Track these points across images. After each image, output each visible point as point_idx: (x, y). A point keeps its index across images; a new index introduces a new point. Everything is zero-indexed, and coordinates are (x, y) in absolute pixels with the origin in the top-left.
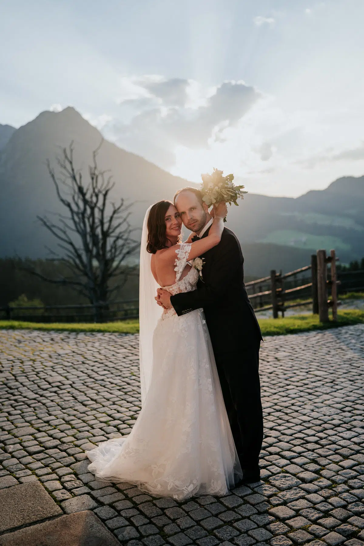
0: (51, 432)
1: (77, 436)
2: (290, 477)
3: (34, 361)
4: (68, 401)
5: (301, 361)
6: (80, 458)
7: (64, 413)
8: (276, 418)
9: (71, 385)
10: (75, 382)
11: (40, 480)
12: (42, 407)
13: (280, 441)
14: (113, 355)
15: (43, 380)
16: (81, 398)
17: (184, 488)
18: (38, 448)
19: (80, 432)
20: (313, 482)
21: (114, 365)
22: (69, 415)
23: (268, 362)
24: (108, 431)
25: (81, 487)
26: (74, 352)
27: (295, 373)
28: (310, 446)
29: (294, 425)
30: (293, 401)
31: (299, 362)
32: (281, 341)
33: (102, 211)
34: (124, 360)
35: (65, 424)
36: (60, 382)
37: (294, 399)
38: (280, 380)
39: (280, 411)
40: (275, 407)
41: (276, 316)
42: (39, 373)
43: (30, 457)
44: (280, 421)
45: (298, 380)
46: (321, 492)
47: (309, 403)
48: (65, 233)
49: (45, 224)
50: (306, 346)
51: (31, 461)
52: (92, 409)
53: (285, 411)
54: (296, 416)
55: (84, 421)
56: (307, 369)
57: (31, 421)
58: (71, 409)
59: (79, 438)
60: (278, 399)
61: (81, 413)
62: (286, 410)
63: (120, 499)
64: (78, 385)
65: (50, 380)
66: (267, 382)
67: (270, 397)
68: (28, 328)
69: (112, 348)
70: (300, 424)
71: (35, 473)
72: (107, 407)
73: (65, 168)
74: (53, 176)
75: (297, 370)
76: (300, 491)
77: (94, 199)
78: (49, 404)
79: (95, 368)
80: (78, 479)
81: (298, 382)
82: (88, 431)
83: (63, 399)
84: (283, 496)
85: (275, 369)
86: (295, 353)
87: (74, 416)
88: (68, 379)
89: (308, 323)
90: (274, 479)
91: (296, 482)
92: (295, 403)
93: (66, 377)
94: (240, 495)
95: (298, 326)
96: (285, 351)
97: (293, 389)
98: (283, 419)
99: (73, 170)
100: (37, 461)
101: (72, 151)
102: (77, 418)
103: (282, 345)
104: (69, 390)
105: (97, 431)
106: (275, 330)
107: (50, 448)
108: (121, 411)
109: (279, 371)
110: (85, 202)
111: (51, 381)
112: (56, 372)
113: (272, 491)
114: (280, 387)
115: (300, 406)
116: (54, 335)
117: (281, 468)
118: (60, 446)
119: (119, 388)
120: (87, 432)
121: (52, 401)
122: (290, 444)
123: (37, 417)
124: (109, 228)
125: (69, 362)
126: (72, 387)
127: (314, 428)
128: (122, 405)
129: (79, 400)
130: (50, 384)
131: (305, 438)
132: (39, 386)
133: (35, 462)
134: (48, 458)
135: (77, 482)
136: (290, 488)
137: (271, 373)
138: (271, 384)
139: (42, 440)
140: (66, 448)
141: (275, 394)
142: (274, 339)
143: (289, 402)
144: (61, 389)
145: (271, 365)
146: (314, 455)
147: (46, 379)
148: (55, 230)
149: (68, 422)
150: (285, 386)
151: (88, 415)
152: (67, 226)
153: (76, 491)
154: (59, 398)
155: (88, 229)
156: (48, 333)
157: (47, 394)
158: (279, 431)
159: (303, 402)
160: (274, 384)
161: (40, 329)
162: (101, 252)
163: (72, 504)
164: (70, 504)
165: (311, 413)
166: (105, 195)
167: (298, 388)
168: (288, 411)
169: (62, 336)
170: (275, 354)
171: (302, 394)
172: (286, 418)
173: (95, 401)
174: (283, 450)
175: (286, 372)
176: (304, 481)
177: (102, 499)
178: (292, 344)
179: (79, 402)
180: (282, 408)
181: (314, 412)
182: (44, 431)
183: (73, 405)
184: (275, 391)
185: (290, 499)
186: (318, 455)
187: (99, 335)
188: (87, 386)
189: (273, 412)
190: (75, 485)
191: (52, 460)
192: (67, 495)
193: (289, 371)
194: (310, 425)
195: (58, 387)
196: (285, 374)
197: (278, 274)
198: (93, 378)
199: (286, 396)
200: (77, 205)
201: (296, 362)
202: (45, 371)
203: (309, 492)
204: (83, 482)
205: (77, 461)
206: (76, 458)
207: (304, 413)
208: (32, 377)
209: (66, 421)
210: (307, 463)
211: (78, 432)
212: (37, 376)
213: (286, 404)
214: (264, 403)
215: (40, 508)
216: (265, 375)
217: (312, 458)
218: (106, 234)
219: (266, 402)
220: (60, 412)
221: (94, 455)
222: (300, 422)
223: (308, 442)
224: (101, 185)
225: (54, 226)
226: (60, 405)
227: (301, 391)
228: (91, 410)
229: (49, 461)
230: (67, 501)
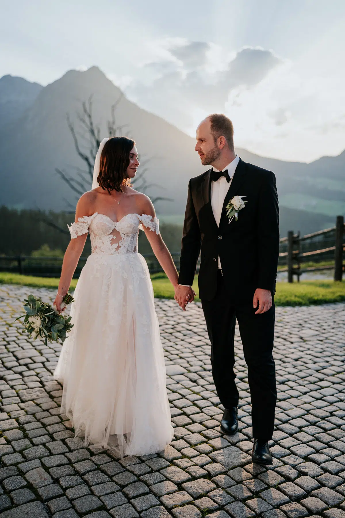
5: (332, 344)
9: (43, 363)
15: (11, 354)
23: (292, 343)
27: (327, 362)
30: (331, 408)
31: (330, 345)
32: (304, 315)
37: (331, 404)
38: (309, 371)
41: (291, 280)
42: (10, 343)
45: (334, 373)
48: (82, 186)
49: (63, 177)
50: (335, 322)
53: (323, 425)
56: (341, 356)
60: (309, 403)
66: (293, 374)
73: (84, 121)
74: (72, 130)
75: (330, 356)
81: (333, 375)
85: (301, 354)
86: (324, 331)
88: (42, 354)
89: (333, 293)
92: (335, 411)
95: (323, 296)
96: (310, 328)
97: (329, 387)
99: (91, 124)
101: (91, 104)
103: (306, 320)
104: (38, 371)
106: (297, 299)
109: (307, 358)
111: (20, 356)
112: (31, 343)
130: (18, 359)
137: (297, 360)
138: (298, 377)
141: (305, 393)
142: (296, 311)
143: (325, 409)
145: (295, 348)
147: (15, 353)
148: (72, 183)
150: (318, 382)
152: (84, 179)
160: (302, 378)
167: (335, 386)
168: (328, 426)
170: (299, 331)
175: (315, 360)
178: (318, 319)
180: (317, 419)
184: (305, 390)
189: (306, 426)
193: (320, 358)
195: (26, 365)
196: (315, 363)
197: (295, 235)
199: (321, 399)
201: (326, 345)
213: (322, 413)
216: (289, 363)
225: (72, 180)
227: (340, 392)
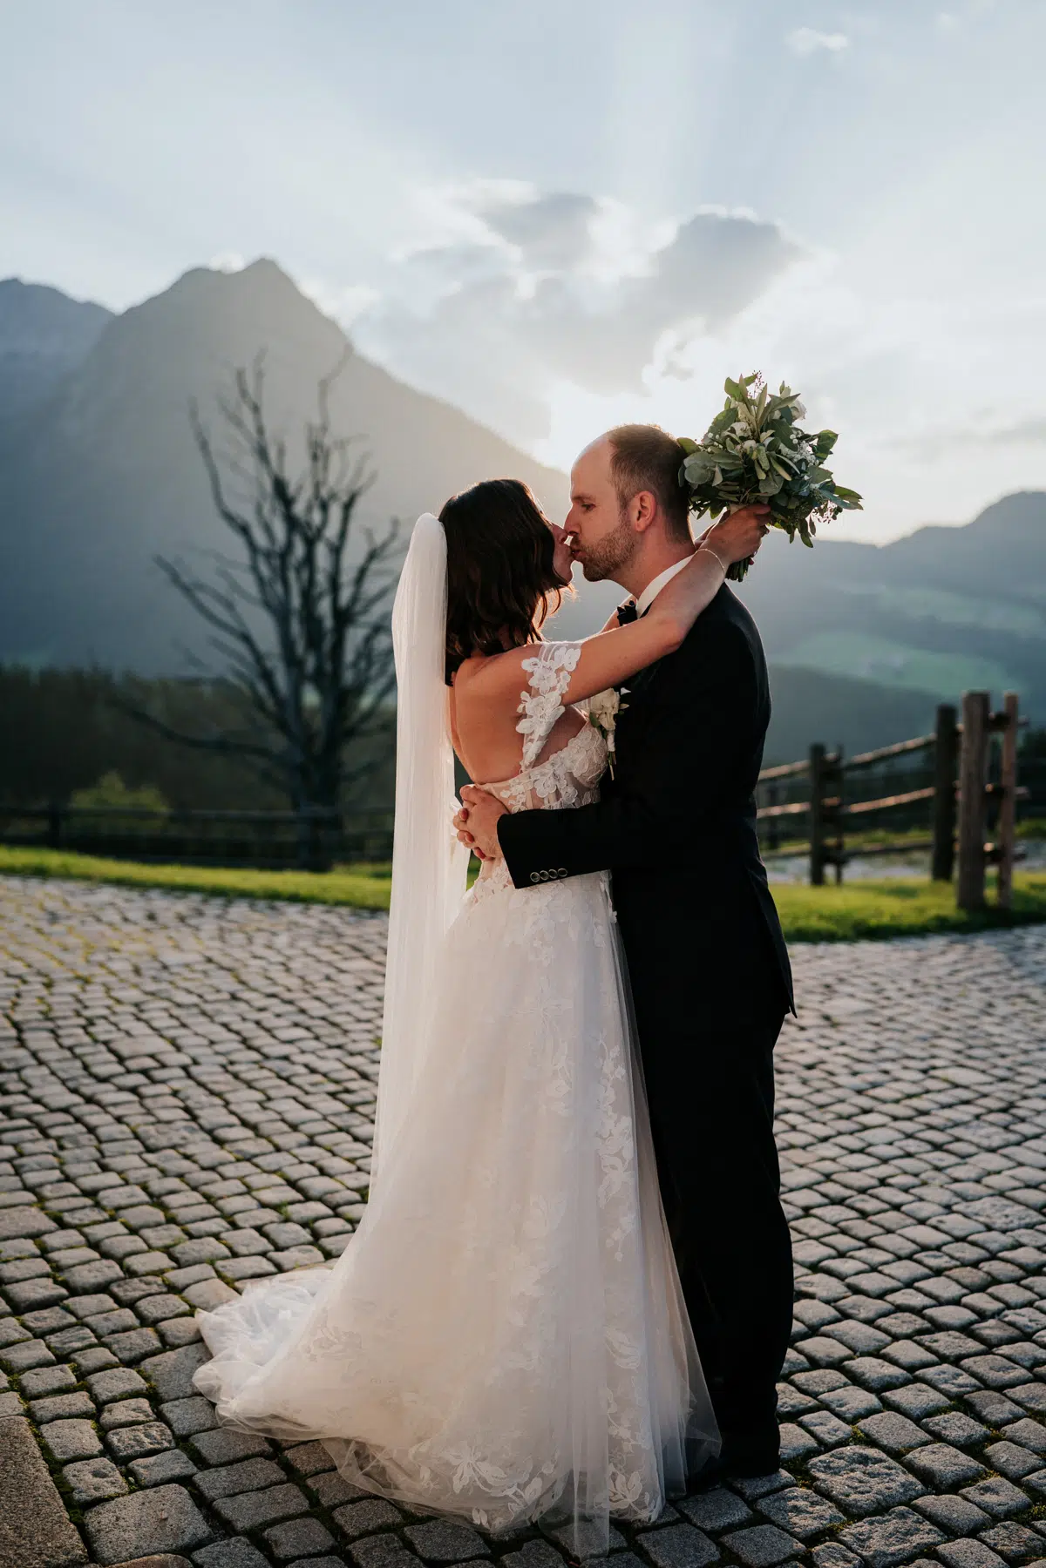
0: (98, 1232)
1: (177, 1250)
2: (881, 1461)
3: (86, 981)
4: (169, 1122)
5: (904, 1032)
6: (178, 1338)
7: (151, 1165)
8: (830, 1229)
9: (185, 1068)
10: (201, 1060)
11: (29, 1413)
12: (86, 1139)
13: (845, 1316)
14: (328, 978)
15: (102, 1048)
16: (213, 1114)
17: (510, 1493)
18: (47, 1289)
19: (191, 1236)
20: (964, 1491)
21: (325, 1012)
22: (164, 1173)
23: (802, 1029)
24: (282, 1240)
25: (166, 1449)
26: (209, 960)
27: (886, 1072)
28: (946, 1342)
29: (889, 1257)
30: (883, 1171)
31: (897, 1035)
32: (839, 963)
33: (336, 551)
34: (360, 996)
35: (147, 1203)
36: (152, 1056)
37: (885, 1161)
38: (838, 1093)
39: (840, 1202)
40: (823, 1188)
41: (817, 879)
43: (13, 1321)
44: (842, 1242)
45: (898, 1096)
46: (992, 1532)
47: (934, 1179)
48: (230, 606)
49: (175, 579)
50: (916, 981)
51: (16, 1336)
52: (239, 1156)
53: (859, 1205)
54: (893, 1227)
55: (209, 1199)
56: (923, 1059)
57: (41, 1185)
58: (171, 1152)
59: (183, 1258)
60: (834, 1160)
61: (203, 1169)
62: (863, 1200)
63: (291, 1511)
64: (209, 1071)
65: (124, 1047)
66: (800, 1098)
67: (809, 1149)
68: (86, 877)
69: (327, 956)
70: (910, 1257)
71: (19, 1383)
72: (288, 1151)
73: (239, 423)
74: (205, 447)
75: (893, 1060)
76: (917, 1522)
77: (316, 517)
78: (108, 1129)
79: (268, 1019)
80: (161, 1417)
81: (897, 1101)
82: (217, 1236)
83: (153, 1115)
84: (862, 1540)
85: (823, 1054)
86: (885, 1003)
87: (181, 1176)
88: (179, 1049)
89: (921, 910)
90: (828, 1468)
91: (903, 1485)
92: (891, 1177)
93: (173, 1042)
94: (709, 1527)
95: (893, 917)
96: (852, 996)
97: (883, 1126)
98: (853, 1233)
99: (260, 430)
100: (36, 1336)
101: (259, 375)
102: (188, 1184)
103: (844, 975)
104: (176, 1085)
105: (246, 1239)
106: (823, 925)
107: (86, 1291)
108: (332, 1172)
109: (836, 1063)
110: (292, 523)
111: (125, 1051)
112: (147, 1022)
113: (821, 1517)
114: (840, 1117)
115: (906, 1190)
116: (159, 902)
117: (848, 1423)
118: (119, 1286)
119: (332, 1087)
120: (212, 1240)
121: (119, 1120)
122: (878, 1328)
123: (63, 1172)
124: (355, 598)
125: (189, 992)
126: (189, 1076)
127: (955, 1273)
128: (335, 1149)
129: (202, 1121)
130: (121, 1060)
131: (927, 1312)
132: (86, 1067)
133: (28, 1339)
134: (71, 1330)
135: (154, 1432)
136: (881, 1509)
137: (810, 1067)
138: (812, 1103)
139: (63, 1257)
140: (137, 1294)
141: (825, 1139)
142: (820, 954)
143: (870, 1171)
144: (154, 1081)
145: (810, 1041)
146: (961, 1380)
147: (112, 1046)
148: (201, 596)
149: (156, 1200)
150: (857, 1115)
151: (224, 1178)
152: (235, 587)
153: (145, 1467)
154: (143, 1111)
155: (296, 601)
156: (142, 895)
157: (108, 1094)
158: (841, 1277)
159: (916, 1175)
160: (821, 1107)
161: (120, 883)
162: (328, 667)
163: (121, 1523)
164: (118, 1519)
165: (944, 1218)
166: (348, 507)
167: (900, 1125)
168: (870, 1205)
169: (182, 906)
170: (822, 1002)
171: (912, 1146)
172: (863, 1228)
173: (254, 1128)
174: (856, 1352)
175: (858, 1067)
176: (930, 1481)
177: (226, 1508)
178: (876, 974)
179: (202, 1128)
180: (848, 1193)
181: (953, 1212)
182: (75, 1227)
183: (184, 1138)
184: (821, 1131)
185: (885, 1554)
186: (974, 1381)
187: (293, 912)
188: (236, 1076)
189: (820, 1206)
190: (146, 1440)
191: (84, 1339)
192: (113, 1481)
193: (867, 1062)
194: (942, 1262)
195: (145, 1072)
196: (855, 1074)
197: (831, 755)
198: (257, 1050)
199: (862, 1151)
200: (268, 529)
201: (889, 1034)
202: (113, 1019)
203: (950, 1531)
204: (172, 1431)
205: (166, 1345)
206: (162, 1336)
207: (922, 1214)
208: (71, 1036)
209: (150, 1195)
210: (938, 1411)
211: (186, 1237)
212: (88, 1033)
213: (862, 1179)
214: (791, 1170)
215: (11, 1533)
216: (791, 1072)
217: (955, 1390)
218: (344, 618)
219: (798, 1170)
220: (136, 1161)
221: (221, 1330)
222: (909, 1247)
223: (937, 1327)
224: (337, 478)
225: (201, 587)
226: (143, 1135)
227: (909, 1136)
228: (238, 1160)
229: (73, 1340)
230: (108, 1506)
